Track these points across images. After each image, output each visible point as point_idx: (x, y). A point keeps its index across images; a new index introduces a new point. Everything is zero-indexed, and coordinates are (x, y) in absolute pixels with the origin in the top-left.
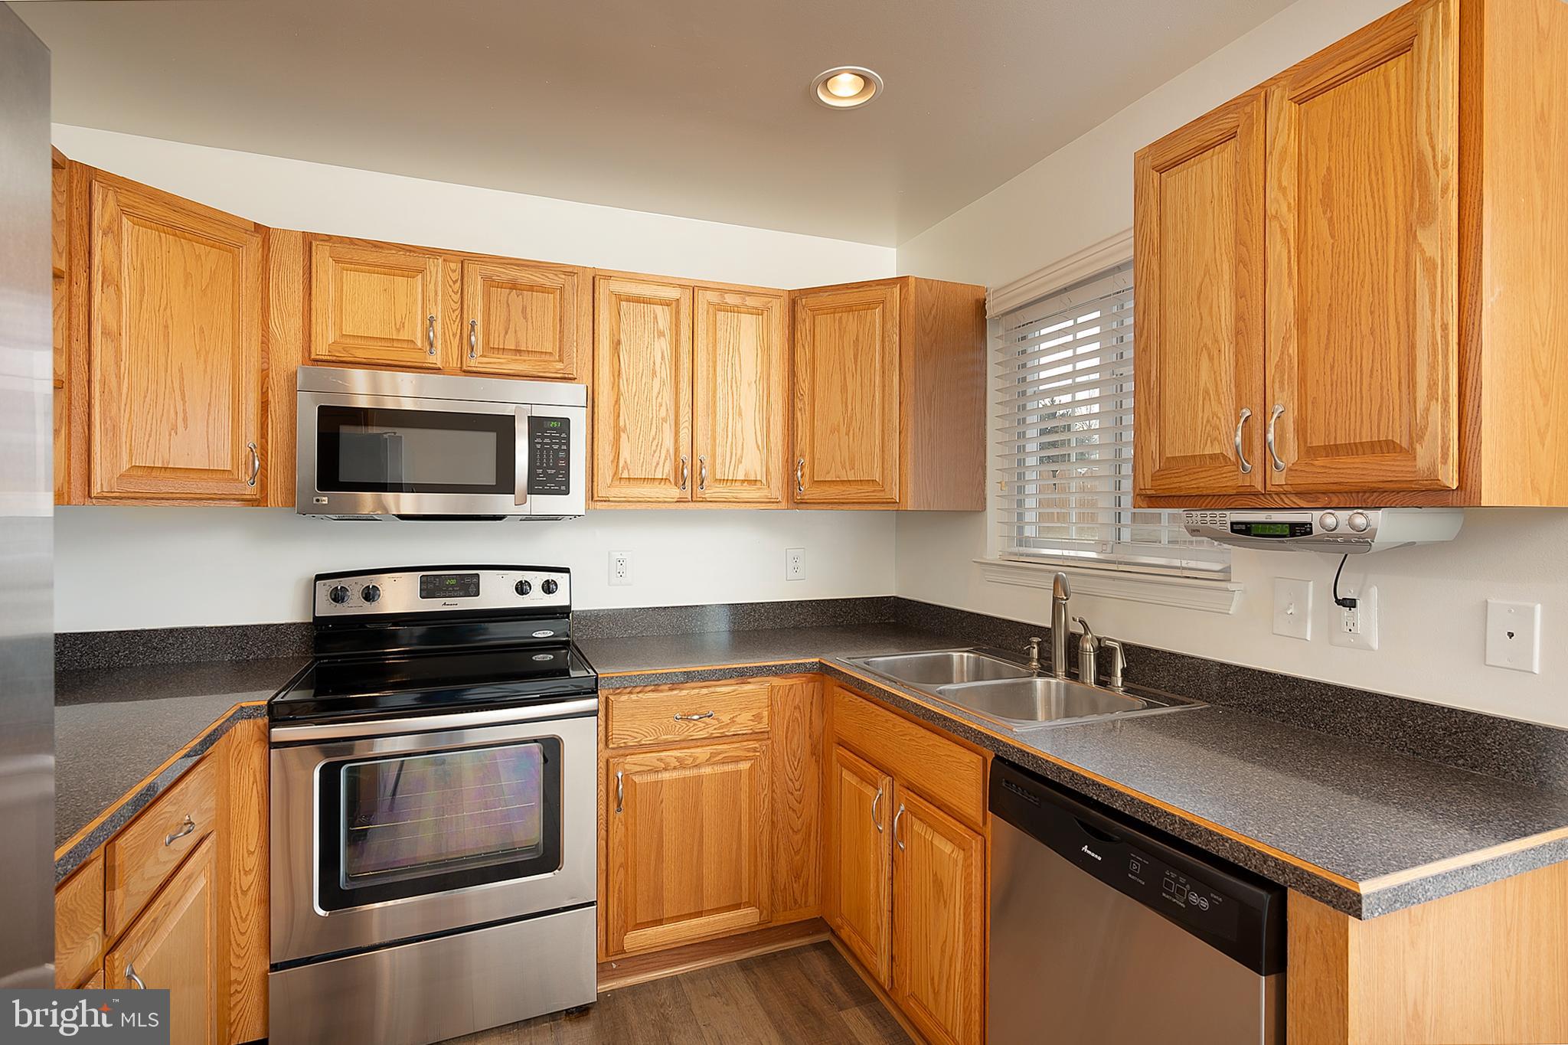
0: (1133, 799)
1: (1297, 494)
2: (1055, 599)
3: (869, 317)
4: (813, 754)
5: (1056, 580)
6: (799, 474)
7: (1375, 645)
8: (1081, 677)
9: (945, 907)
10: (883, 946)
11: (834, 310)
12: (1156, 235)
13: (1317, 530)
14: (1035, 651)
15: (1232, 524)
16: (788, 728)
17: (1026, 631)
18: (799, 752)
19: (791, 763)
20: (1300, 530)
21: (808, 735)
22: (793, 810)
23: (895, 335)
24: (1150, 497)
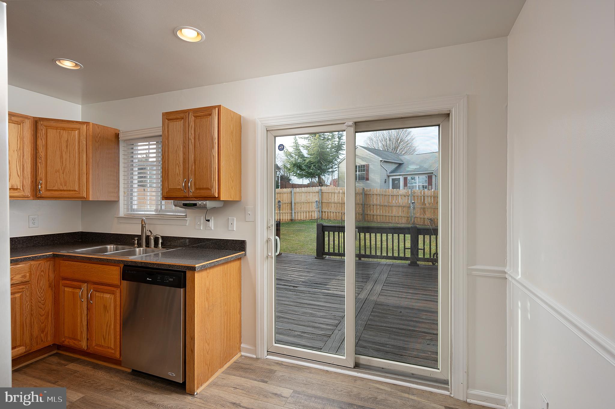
0: (158, 264)
1: (194, 198)
2: (142, 225)
3: (73, 134)
4: (50, 286)
5: (142, 220)
6: (40, 186)
7: (213, 229)
8: (150, 246)
9: (108, 313)
10: (84, 337)
11: (57, 128)
12: (167, 135)
13: (198, 205)
14: (136, 241)
15: (183, 204)
16: (38, 279)
17: (132, 237)
18: (43, 287)
19: (40, 291)
20: (195, 205)
21: (47, 280)
22: (41, 308)
23: (84, 141)
24: (166, 197)
